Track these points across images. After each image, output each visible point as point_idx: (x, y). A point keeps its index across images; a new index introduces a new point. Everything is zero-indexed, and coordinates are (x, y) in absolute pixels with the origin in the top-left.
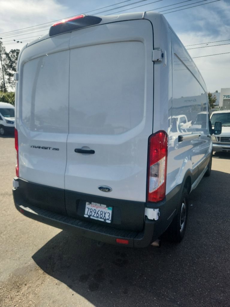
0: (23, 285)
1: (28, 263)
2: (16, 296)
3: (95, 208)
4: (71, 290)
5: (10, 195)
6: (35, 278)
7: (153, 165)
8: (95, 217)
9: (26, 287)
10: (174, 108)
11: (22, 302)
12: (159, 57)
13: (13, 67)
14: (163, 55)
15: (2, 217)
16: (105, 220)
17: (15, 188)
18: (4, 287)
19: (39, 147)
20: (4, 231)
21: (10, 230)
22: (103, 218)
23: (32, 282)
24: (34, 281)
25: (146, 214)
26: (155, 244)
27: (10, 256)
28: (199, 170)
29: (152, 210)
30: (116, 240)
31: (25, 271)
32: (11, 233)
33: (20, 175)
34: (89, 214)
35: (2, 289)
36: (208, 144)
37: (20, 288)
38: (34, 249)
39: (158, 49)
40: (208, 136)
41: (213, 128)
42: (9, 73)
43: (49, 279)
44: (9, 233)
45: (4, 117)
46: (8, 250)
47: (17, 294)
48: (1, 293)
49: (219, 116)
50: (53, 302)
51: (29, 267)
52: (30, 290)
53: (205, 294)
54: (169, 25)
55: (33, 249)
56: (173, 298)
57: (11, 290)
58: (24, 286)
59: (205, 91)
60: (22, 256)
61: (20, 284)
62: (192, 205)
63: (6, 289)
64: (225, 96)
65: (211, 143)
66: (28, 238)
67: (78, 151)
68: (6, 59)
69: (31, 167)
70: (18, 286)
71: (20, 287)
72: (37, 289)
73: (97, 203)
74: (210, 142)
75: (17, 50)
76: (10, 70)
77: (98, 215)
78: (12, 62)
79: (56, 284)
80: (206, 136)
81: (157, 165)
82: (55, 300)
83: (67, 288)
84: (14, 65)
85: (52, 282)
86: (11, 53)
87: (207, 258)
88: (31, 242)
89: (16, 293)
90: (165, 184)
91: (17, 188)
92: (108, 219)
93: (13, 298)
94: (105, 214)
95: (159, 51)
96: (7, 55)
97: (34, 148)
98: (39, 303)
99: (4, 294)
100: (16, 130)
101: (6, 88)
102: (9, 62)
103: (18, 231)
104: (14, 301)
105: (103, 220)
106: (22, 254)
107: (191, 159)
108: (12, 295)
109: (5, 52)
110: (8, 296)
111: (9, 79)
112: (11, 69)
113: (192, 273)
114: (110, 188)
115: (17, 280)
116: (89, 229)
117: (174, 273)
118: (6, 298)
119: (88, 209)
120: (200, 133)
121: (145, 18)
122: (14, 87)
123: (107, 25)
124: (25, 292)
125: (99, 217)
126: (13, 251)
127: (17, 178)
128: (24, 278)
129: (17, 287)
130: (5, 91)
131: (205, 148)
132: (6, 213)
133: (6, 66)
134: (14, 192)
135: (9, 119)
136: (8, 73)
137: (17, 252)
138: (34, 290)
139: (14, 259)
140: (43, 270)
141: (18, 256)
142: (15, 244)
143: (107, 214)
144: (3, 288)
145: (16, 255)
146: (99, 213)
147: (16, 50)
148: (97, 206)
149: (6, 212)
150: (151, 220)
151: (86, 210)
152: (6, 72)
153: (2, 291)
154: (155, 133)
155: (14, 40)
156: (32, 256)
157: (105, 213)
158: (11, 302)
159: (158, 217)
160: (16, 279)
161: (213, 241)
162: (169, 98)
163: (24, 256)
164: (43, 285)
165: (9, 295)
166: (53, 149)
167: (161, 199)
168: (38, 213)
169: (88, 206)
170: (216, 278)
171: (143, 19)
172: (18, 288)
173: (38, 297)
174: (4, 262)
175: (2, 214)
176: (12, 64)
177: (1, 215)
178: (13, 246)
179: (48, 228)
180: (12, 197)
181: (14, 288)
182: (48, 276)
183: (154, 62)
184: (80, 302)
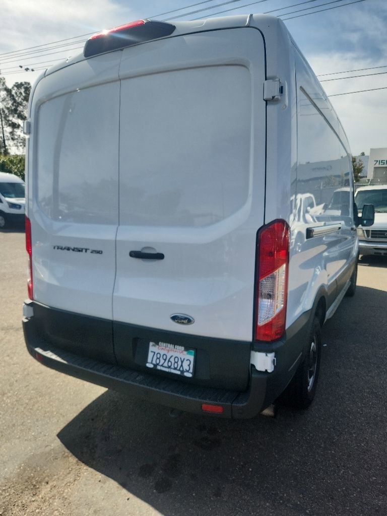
0: (43, 484)
1: (51, 446)
2: (30, 502)
3: (165, 352)
4: (124, 491)
5: (17, 330)
6: (63, 470)
7: (264, 278)
8: (166, 367)
9: (49, 486)
10: (299, 181)
11: (42, 513)
12: (276, 93)
13: (18, 112)
14: (281, 90)
15: (4, 367)
16: (182, 372)
17: (27, 318)
18: (9, 488)
19: (68, 249)
20: (9, 391)
21: (18, 390)
22: (178, 368)
23: (58, 479)
24: (61, 476)
25: (252, 362)
26: (268, 412)
27: (19, 434)
28: (337, 286)
29: (263, 354)
30: (201, 407)
31: (46, 459)
32: (20, 395)
33: (35, 297)
34: (154, 362)
35: (6, 491)
36: (352, 243)
37: (38, 488)
38: (60, 421)
39: (273, 78)
40: (352, 229)
41: (360, 215)
42: (12, 123)
43: (87, 472)
44: (17, 394)
45: (5, 197)
46: (16, 424)
47: (33, 499)
48: (6, 497)
49: (367, 196)
50: (95, 512)
51: (52, 453)
52: (55, 491)
53: (352, 496)
54: (291, 37)
55: (58, 421)
56: (299, 503)
57: (22, 493)
58: (45, 486)
59: (347, 152)
60: (41, 433)
61: (37, 482)
62: (325, 345)
63: (13, 491)
64: (377, 161)
65: (357, 241)
66: (48, 403)
67: (135, 255)
68: (7, 99)
69: (55, 282)
70: (35, 486)
71: (38, 486)
72: (66, 491)
73: (168, 343)
74: (355, 238)
75: (26, 83)
76: (13, 117)
77: (170, 364)
78: (17, 104)
79: (100, 481)
80: (349, 228)
81: (272, 278)
82: (98, 509)
83: (118, 487)
84: (20, 108)
85: (92, 478)
86: (15, 88)
87: (354, 435)
88: (54, 410)
89: (30, 498)
90: (284, 311)
91: (29, 318)
92: (188, 371)
93: (25, 506)
94: (182, 362)
95: (277, 82)
96: (8, 91)
97: (60, 250)
98: (70, 513)
99: (11, 498)
100: (28, 220)
101: (7, 147)
102: (13, 104)
103: (32, 392)
104: (28, 510)
105: (179, 373)
106: (39, 431)
107: (325, 268)
108: (24, 501)
109: (5, 87)
110: (17, 503)
111: (12, 133)
112: (16, 116)
113: (329, 461)
114: (191, 319)
115: (32, 475)
116: (156, 387)
117: (299, 460)
118: (14, 505)
119: (153, 353)
120: (340, 224)
121: (251, 25)
122: (21, 146)
123: (185, 37)
124: (47, 496)
125: (172, 367)
126: (24, 425)
127: (31, 301)
128: (44, 472)
129: (32, 487)
130: (6, 153)
131: (347, 250)
132: (11, 361)
133: (6, 111)
134: (25, 324)
135: (13, 200)
136: (10, 122)
137: (31, 426)
138: (62, 492)
139: (26, 438)
140: (77, 457)
141: (33, 434)
142: (27, 413)
143: (185, 361)
144: (9, 490)
145: (30, 432)
146: (172, 360)
147: (23, 83)
148: (168, 349)
149: (11, 358)
150: (261, 372)
151: (150, 355)
152: (7, 120)
153: (8, 494)
154: (268, 224)
155: (21, 67)
156: (57, 433)
157: (182, 360)
158: (24, 513)
159: (273, 366)
160: (31, 473)
161: (363, 405)
162: (292, 164)
163: (43, 433)
164: (76, 482)
165: (20, 501)
166: (92, 252)
167: (279, 336)
168: (67, 361)
169: (153, 348)
170: (370, 469)
171: (248, 27)
172: (35, 489)
173: (69, 504)
174: (9, 444)
175: (5, 361)
176: (17, 107)
177: (3, 364)
178: (25, 416)
179: (83, 385)
180: (21, 333)
181: (27, 489)
182: (85, 468)
183: (266, 101)
184: (140, 512)
